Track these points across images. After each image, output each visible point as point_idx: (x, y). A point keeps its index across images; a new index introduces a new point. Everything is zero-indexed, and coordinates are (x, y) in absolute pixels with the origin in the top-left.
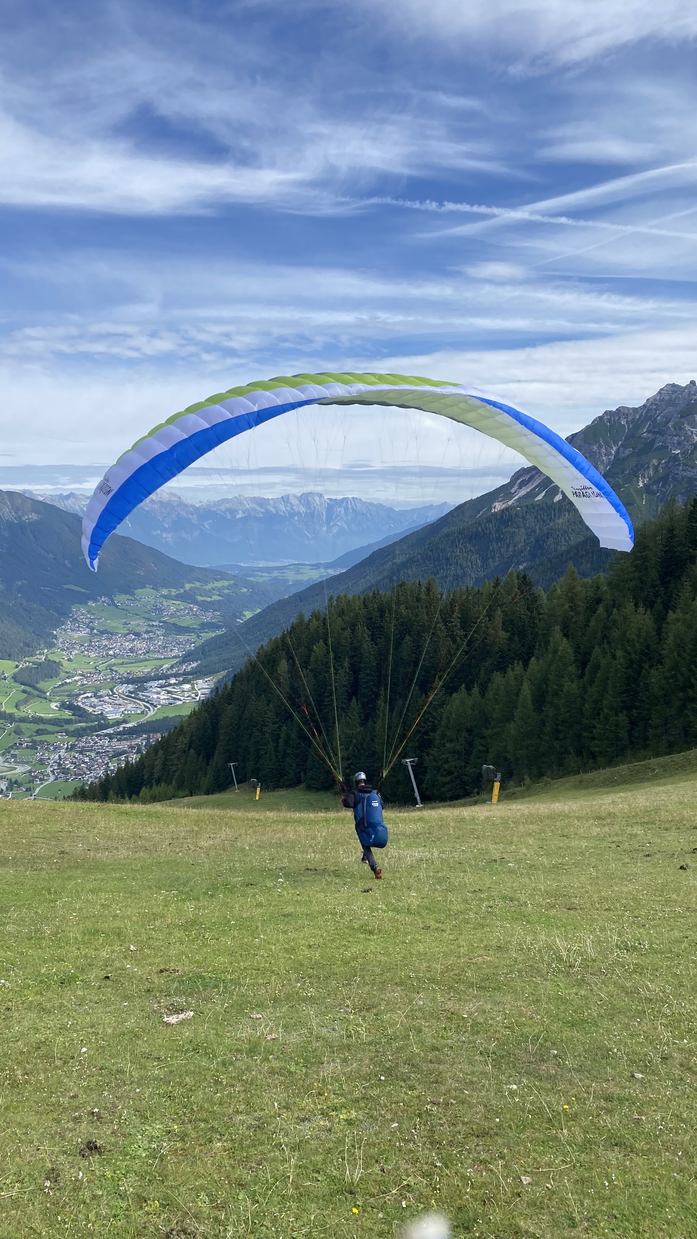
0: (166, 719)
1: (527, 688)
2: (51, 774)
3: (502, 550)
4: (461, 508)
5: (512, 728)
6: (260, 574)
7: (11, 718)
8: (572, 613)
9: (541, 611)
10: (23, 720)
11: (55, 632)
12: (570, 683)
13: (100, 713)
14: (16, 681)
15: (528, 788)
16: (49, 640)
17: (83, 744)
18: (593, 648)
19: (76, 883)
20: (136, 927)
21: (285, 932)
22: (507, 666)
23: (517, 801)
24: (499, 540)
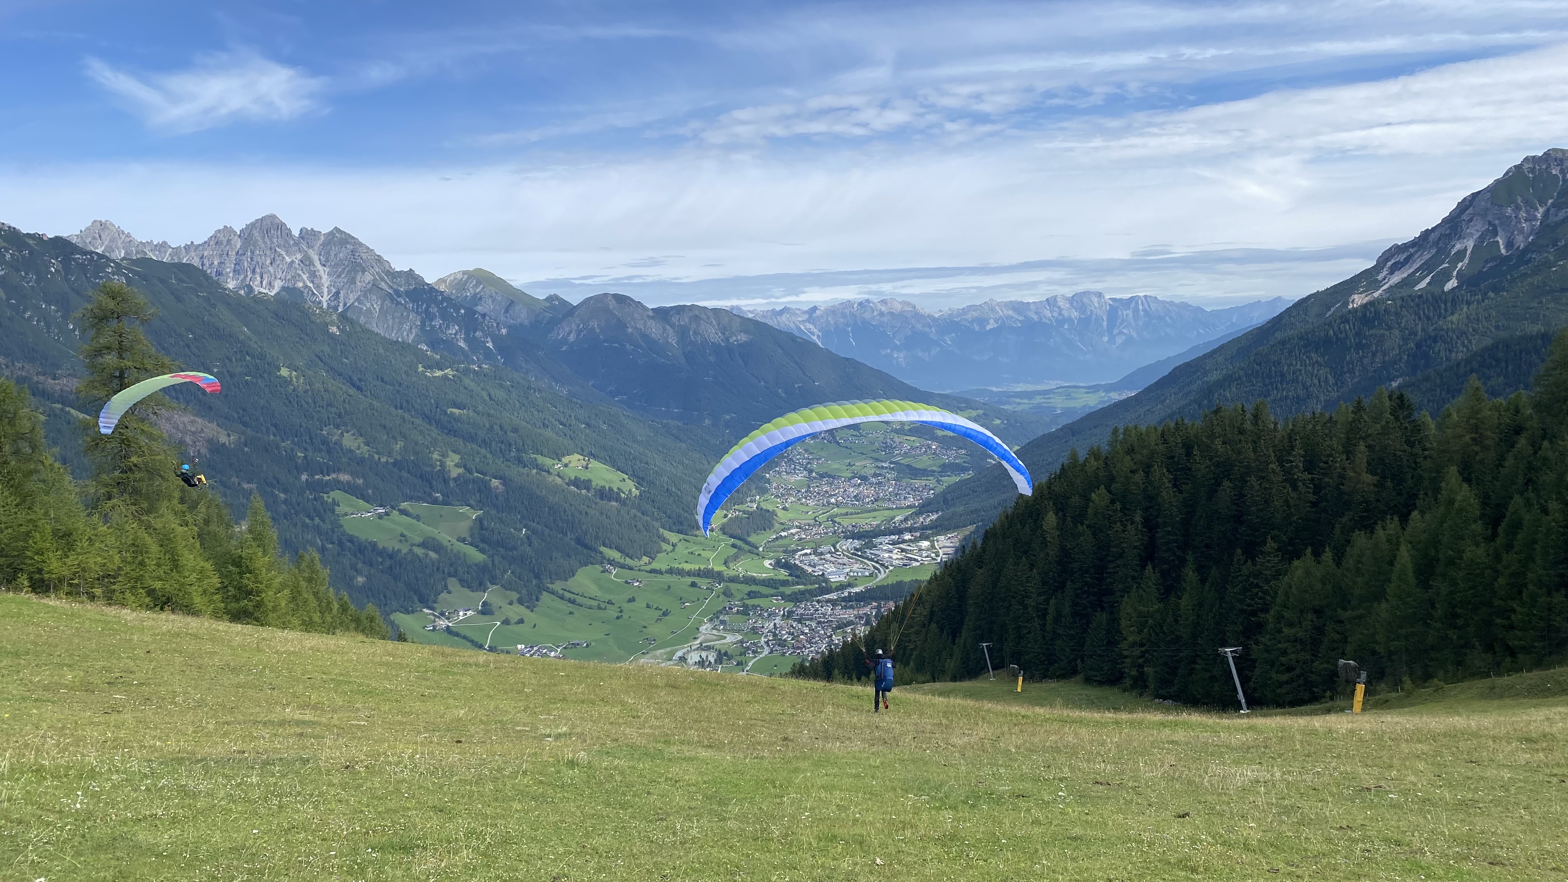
0: (900, 584)
1: (1406, 554)
2: (765, 646)
3: (1366, 361)
4: (1302, 304)
5: (1383, 609)
6: (1018, 400)
7: (718, 577)
8: (1477, 448)
9: (1428, 445)
10: (734, 580)
11: (767, 475)
12: (1474, 548)
13: (820, 573)
14: (724, 534)
15: (1409, 694)
16: (760, 484)
17: (802, 611)
18: (1512, 498)
19: (805, 777)
20: (882, 836)
21: (1074, 859)
22: (1375, 523)
23: (1392, 710)
24: (1359, 346)
